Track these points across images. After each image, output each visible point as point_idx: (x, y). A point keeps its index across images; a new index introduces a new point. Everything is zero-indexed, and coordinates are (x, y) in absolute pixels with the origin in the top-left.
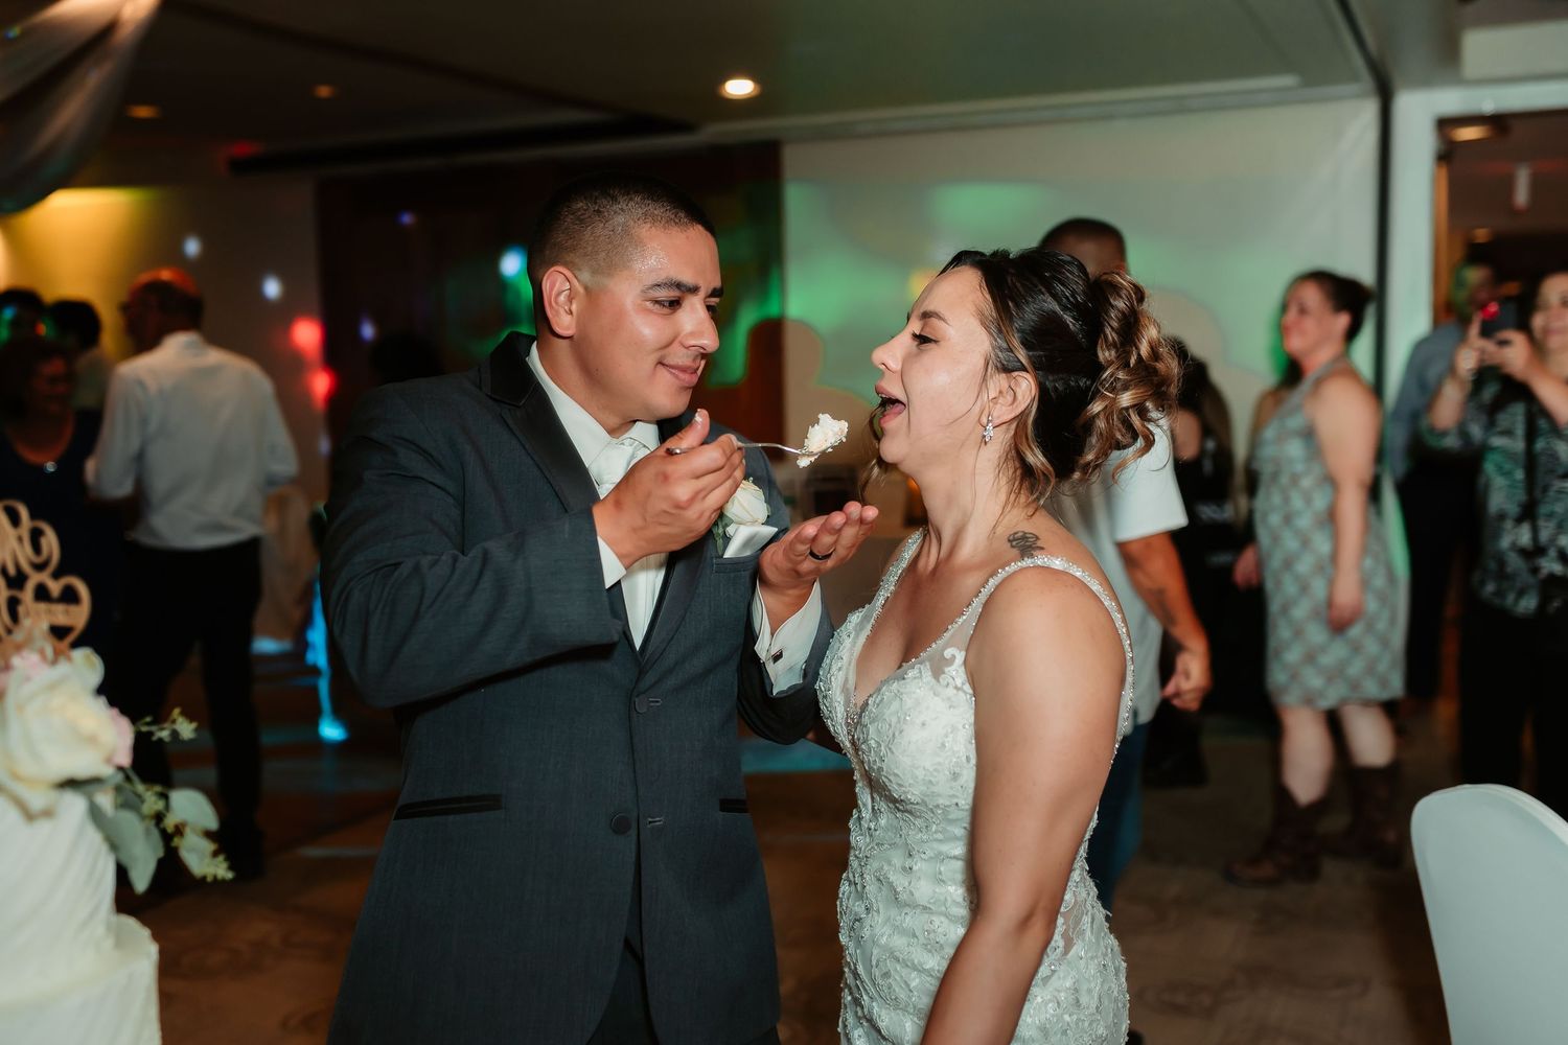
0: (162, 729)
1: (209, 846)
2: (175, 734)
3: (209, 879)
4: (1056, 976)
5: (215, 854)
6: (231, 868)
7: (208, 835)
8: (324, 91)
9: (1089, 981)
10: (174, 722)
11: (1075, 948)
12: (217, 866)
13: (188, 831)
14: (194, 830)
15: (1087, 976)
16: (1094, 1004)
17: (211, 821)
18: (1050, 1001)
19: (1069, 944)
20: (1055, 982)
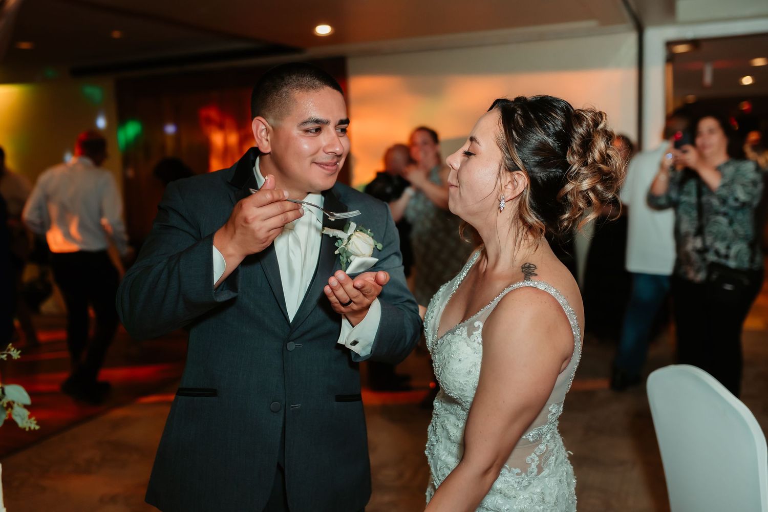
0: (3, 354)
1: (26, 413)
2: (9, 356)
3: (27, 429)
4: (531, 485)
5: (30, 417)
6: (37, 424)
7: (26, 406)
8: (116, 34)
9: (551, 489)
10: (9, 350)
11: (544, 472)
12: (31, 423)
13: (15, 406)
14: (18, 404)
15: (549, 486)
16: (553, 501)
17: (28, 401)
18: (527, 498)
19: (540, 469)
20: (531, 489)
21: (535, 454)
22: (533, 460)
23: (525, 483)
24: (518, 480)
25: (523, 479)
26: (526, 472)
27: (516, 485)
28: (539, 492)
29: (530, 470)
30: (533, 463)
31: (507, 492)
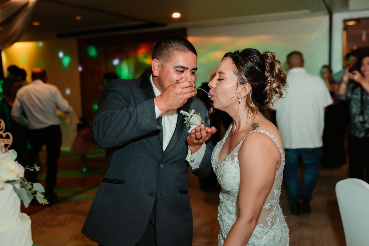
0: (32, 169)
3: (43, 204)
4: (269, 233)
5: (44, 198)
6: (48, 201)
8: (78, 18)
9: (278, 234)
10: (35, 167)
11: (274, 226)
12: (45, 201)
14: (39, 192)
15: (277, 233)
16: (279, 240)
19: (273, 225)
20: (269, 234)
21: (270, 217)
22: (269, 220)
23: (266, 231)
24: (262, 230)
25: (265, 229)
26: (266, 226)
27: (262, 232)
28: (272, 236)
29: (268, 224)
30: (269, 222)
31: (258, 236)
